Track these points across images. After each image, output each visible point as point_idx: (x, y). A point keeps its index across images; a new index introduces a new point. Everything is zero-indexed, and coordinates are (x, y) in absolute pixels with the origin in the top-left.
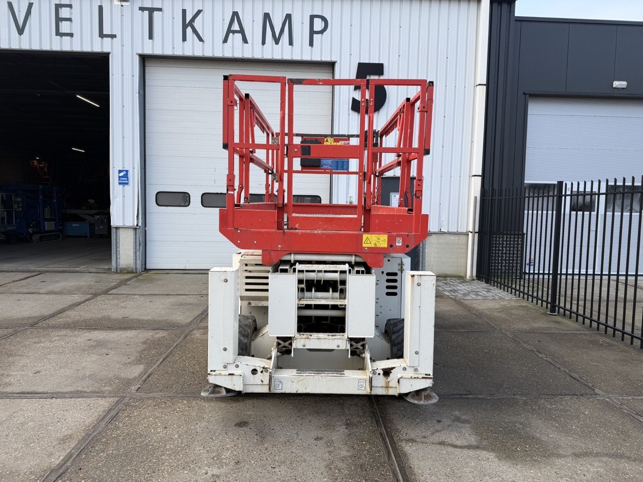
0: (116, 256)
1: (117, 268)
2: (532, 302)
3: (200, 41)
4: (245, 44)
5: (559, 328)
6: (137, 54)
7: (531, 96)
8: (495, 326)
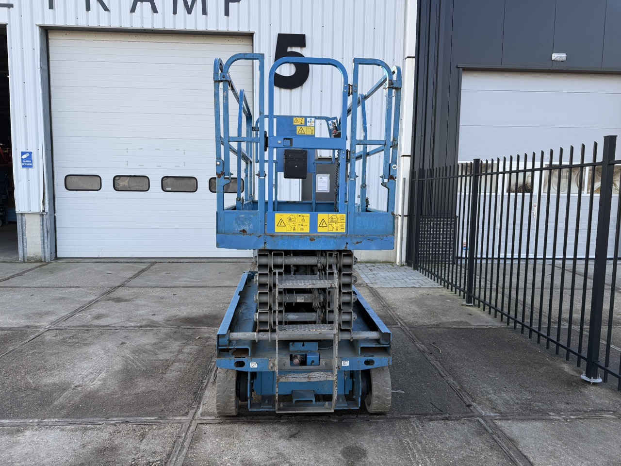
0: (23, 245)
1: (24, 257)
2: (452, 291)
3: (105, 11)
4: (155, 14)
5: (469, 322)
6: (37, 25)
7: (465, 70)
8: (397, 320)
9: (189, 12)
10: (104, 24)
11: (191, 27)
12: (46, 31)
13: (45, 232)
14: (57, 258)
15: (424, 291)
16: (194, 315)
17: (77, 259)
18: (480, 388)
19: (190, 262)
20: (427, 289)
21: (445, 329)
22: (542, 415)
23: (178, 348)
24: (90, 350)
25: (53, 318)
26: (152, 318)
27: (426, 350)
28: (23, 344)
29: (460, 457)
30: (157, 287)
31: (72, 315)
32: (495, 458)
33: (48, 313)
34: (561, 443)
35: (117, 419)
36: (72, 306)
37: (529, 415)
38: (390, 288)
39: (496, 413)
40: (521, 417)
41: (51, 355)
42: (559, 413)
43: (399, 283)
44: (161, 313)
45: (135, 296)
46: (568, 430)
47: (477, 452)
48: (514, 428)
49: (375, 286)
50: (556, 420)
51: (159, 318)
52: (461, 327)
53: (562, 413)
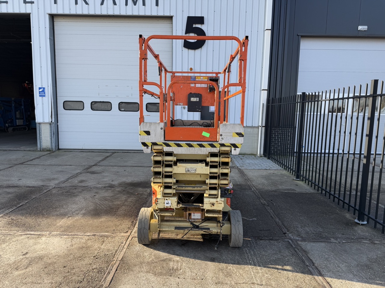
0: (40, 141)
1: (40, 148)
2: (288, 171)
3: (86, 4)
4: (115, 6)
5: (295, 189)
6: (47, 14)
7: (303, 37)
8: (252, 187)
9: (135, 3)
10: (85, 12)
11: (136, 13)
12: (53, 17)
13: (52, 134)
14: (59, 149)
15: (272, 172)
16: (135, 182)
17: (70, 150)
18: (294, 225)
19: (135, 153)
20: (274, 171)
21: (279, 193)
22: (326, 240)
23: (124, 199)
24: (77, 199)
25: (57, 182)
26: (111, 182)
27: (266, 203)
28: (41, 195)
29: (274, 259)
30: (115, 166)
31: (67, 180)
32: (293, 260)
33: (54, 179)
34: (333, 254)
35: (90, 233)
36: (67, 175)
37: (319, 239)
38: (252, 169)
39: (299, 237)
40: (313, 240)
41: (56, 201)
42: (336, 239)
43: (257, 166)
44: (117, 180)
45: (103, 171)
46: (339, 248)
47: (284, 257)
48: (308, 246)
49: (243, 168)
50: (334, 242)
51: (115, 183)
52: (289, 192)
53: (338, 239)
